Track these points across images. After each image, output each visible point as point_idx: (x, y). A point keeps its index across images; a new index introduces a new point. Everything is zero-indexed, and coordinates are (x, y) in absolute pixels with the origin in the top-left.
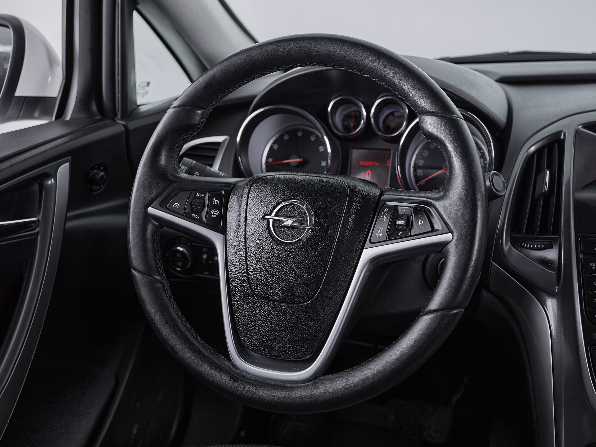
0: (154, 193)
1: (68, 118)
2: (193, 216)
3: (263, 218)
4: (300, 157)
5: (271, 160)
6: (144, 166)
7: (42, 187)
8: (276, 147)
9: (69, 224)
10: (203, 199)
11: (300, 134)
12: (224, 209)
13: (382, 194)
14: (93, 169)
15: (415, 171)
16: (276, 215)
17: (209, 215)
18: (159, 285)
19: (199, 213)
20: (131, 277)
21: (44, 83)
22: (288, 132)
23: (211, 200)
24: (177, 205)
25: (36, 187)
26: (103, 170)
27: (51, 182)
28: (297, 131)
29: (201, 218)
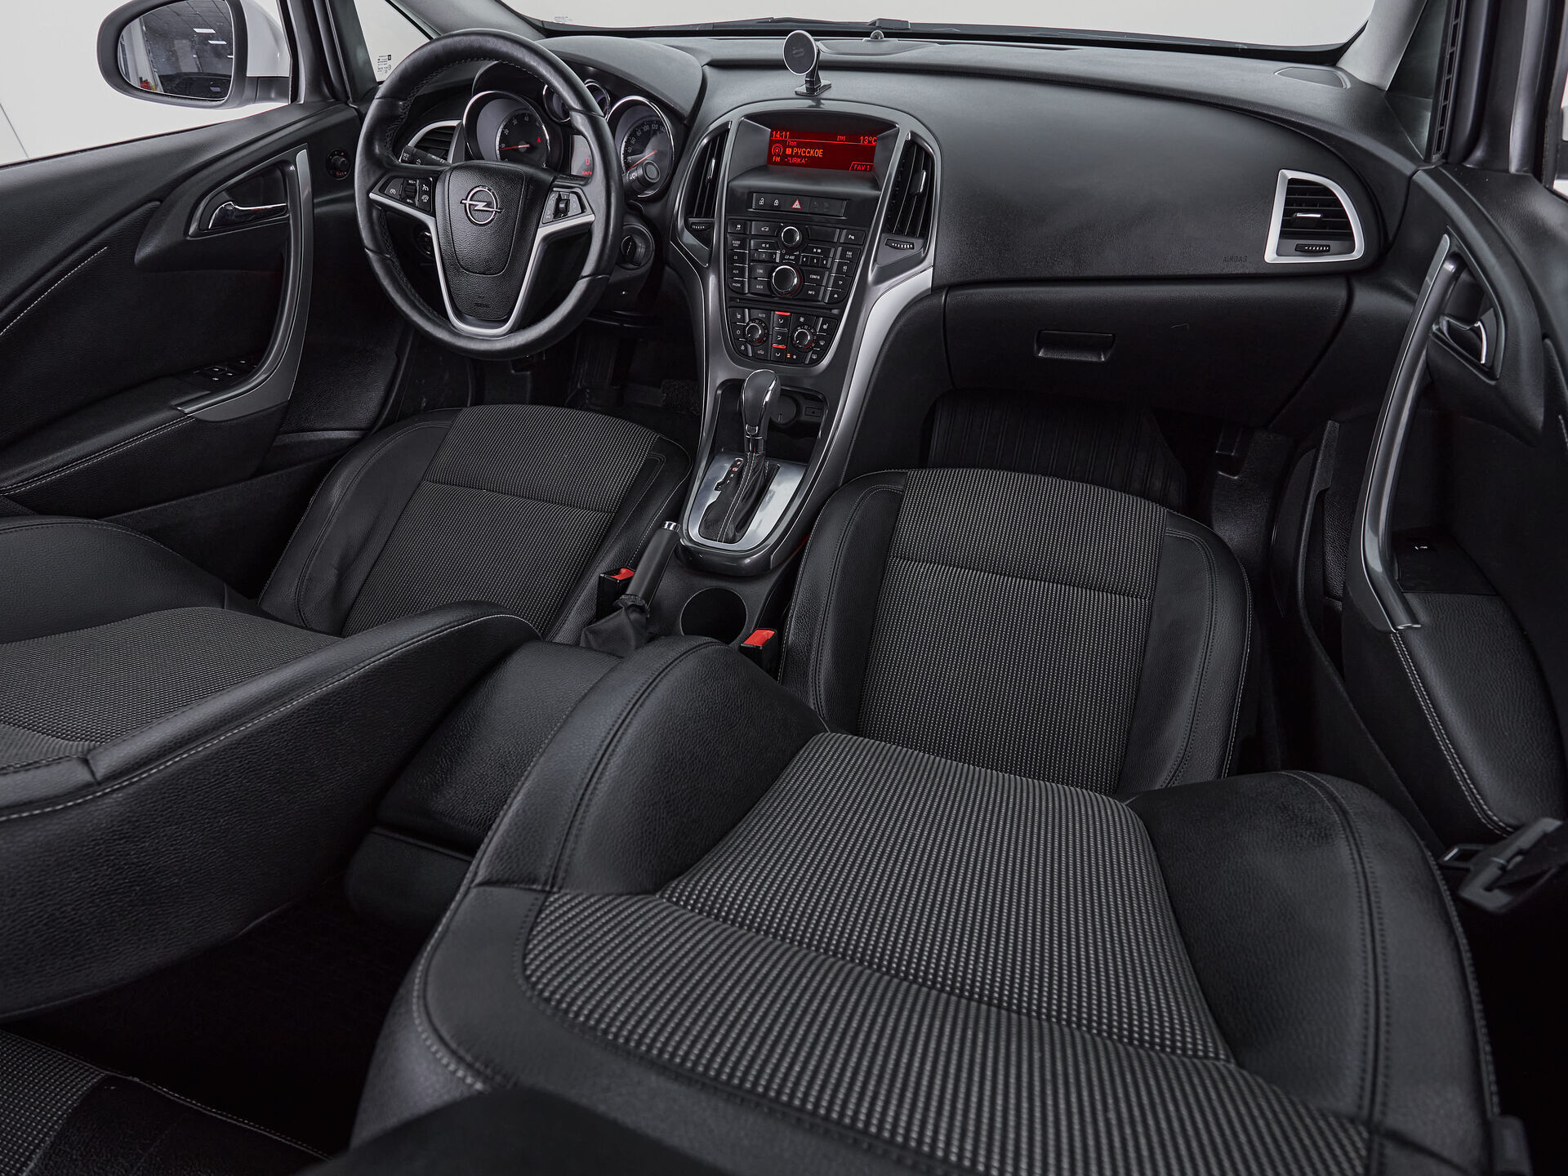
0: (373, 180)
1: (302, 102)
2: (408, 201)
3: (461, 203)
4: (527, 143)
5: (503, 145)
6: (361, 155)
7: (284, 174)
8: (507, 132)
9: (317, 210)
10: (415, 185)
11: (527, 119)
12: (432, 194)
13: (553, 181)
14: (333, 155)
15: (625, 158)
16: (471, 200)
17: (421, 200)
18: (389, 262)
19: (413, 198)
20: (366, 256)
21: (274, 62)
22: (516, 117)
23: (421, 186)
24: (393, 191)
25: (279, 173)
26: (344, 156)
27: (292, 168)
28: (524, 115)
29: (415, 202)
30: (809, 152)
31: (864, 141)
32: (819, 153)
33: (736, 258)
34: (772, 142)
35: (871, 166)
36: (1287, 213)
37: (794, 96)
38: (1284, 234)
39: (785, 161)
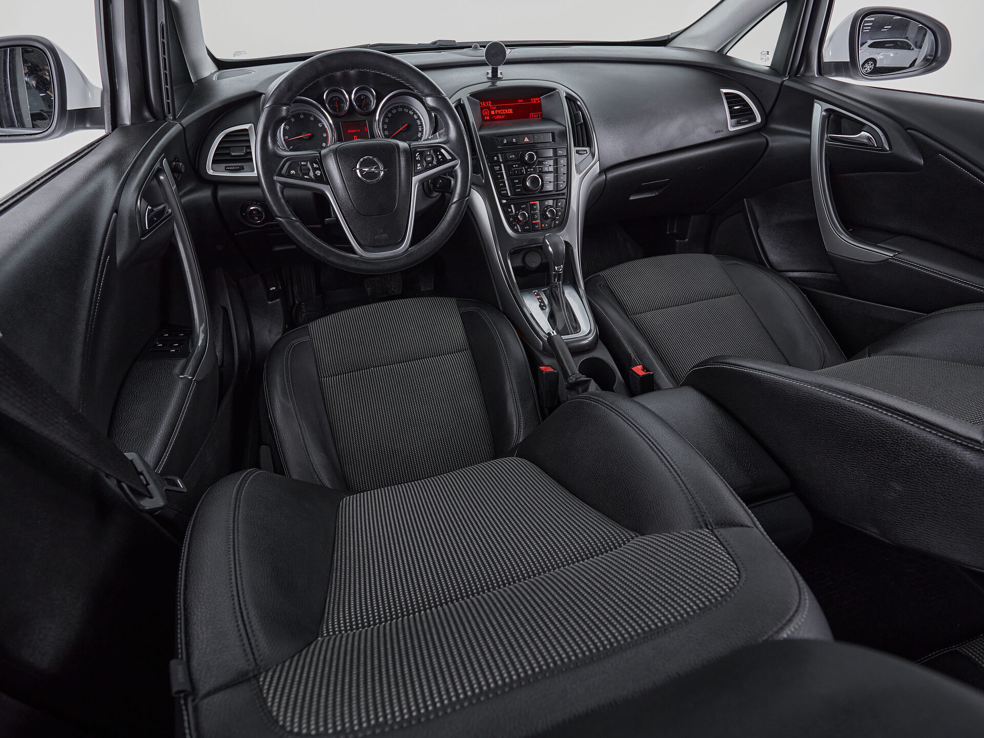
1: (128, 124)
2: (305, 177)
3: (352, 170)
5: (286, 137)
7: (159, 180)
8: (287, 127)
9: (185, 199)
10: (306, 165)
11: (302, 117)
12: (322, 169)
13: (410, 145)
14: (174, 161)
15: (383, 132)
16: (360, 167)
17: (315, 175)
18: (297, 223)
19: (308, 175)
22: (293, 116)
23: (312, 166)
29: (310, 177)
30: (505, 112)
31: (534, 100)
32: (511, 111)
33: (499, 176)
34: (482, 109)
35: (541, 115)
36: (730, 108)
37: (487, 80)
38: (732, 118)
39: (492, 119)
